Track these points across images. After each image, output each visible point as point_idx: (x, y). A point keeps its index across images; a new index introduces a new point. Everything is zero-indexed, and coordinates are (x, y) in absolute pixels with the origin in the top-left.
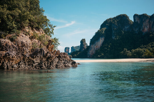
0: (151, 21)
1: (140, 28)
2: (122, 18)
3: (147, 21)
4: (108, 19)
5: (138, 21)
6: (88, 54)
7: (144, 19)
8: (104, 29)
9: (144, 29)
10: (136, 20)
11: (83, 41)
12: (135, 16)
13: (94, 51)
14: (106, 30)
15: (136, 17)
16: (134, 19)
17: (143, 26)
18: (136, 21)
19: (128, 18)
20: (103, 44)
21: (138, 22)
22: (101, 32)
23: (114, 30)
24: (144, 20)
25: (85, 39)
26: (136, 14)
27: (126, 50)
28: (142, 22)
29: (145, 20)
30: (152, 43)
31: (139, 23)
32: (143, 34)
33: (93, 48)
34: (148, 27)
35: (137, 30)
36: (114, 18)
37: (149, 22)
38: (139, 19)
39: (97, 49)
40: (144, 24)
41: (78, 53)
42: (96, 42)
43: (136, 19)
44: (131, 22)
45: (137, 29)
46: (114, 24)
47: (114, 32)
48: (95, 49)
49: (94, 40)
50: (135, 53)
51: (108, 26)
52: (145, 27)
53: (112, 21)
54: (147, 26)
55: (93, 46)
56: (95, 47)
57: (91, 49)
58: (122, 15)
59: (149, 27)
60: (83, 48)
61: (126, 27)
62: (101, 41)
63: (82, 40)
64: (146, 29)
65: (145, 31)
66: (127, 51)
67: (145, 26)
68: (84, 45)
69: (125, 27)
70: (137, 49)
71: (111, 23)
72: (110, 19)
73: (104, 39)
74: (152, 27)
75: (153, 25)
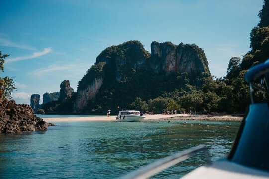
0: (178, 54)
1: (161, 65)
2: (133, 48)
3: (172, 54)
4: (109, 47)
5: (159, 53)
6: (74, 106)
7: (167, 51)
8: (103, 64)
9: (167, 67)
10: (155, 51)
11: (65, 85)
12: (154, 44)
13: (85, 102)
14: (105, 66)
15: (155, 46)
16: (152, 50)
17: (166, 62)
19: (142, 47)
20: (101, 89)
21: (157, 54)
22: (96, 69)
23: (119, 66)
25: (68, 81)
26: (155, 42)
27: (139, 101)
28: (164, 55)
29: (169, 52)
30: (181, 89)
32: (166, 74)
33: (83, 97)
34: (174, 63)
35: (158, 68)
36: (120, 46)
37: (175, 55)
38: (160, 50)
39: (89, 97)
40: (168, 58)
41: (57, 105)
42: (89, 87)
43: (155, 49)
44: (148, 54)
45: (157, 66)
46: (119, 56)
47: (119, 70)
48: (88, 98)
49: (84, 83)
50: (154, 105)
51: (109, 58)
52: (169, 63)
53: (116, 50)
54: (172, 62)
55: (83, 93)
56: (87, 95)
57: (80, 98)
58: (133, 42)
59: (176, 63)
60: (66, 96)
61: (139, 63)
62: (97, 84)
63: (63, 82)
64: (171, 67)
65: (169, 69)
66: (141, 102)
67: (170, 61)
68: (66, 92)
69: (138, 62)
70: (158, 99)
71: (114, 55)
72: (113, 48)
73: (103, 82)
74: (181, 63)
75: (182, 60)
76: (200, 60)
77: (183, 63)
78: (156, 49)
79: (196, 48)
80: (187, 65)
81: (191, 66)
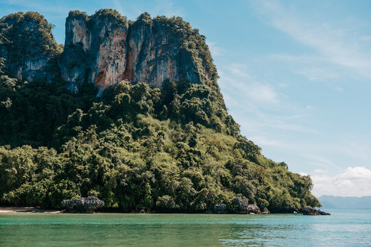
0: (132, 43)
1: (88, 72)
3: (116, 39)
5: (84, 42)
7: (103, 31)
9: (102, 75)
10: (76, 34)
12: (73, 18)
15: (75, 22)
17: (100, 62)
18: (77, 39)
21: (81, 44)
24: (102, 35)
26: (77, 12)
28: (96, 43)
29: (107, 34)
31: (86, 47)
34: (121, 63)
35: (77, 80)
37: (126, 44)
38: (87, 33)
40: (103, 51)
43: (74, 30)
45: (76, 75)
52: (106, 66)
54: (117, 61)
59: (127, 65)
61: (32, 66)
64: (112, 76)
65: (107, 82)
67: (109, 59)
69: (28, 64)
74: (139, 66)
75: (142, 56)
76: (190, 54)
77: (144, 64)
78: (78, 30)
79: (181, 26)
80: (155, 69)
81: (166, 72)
